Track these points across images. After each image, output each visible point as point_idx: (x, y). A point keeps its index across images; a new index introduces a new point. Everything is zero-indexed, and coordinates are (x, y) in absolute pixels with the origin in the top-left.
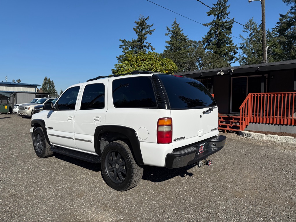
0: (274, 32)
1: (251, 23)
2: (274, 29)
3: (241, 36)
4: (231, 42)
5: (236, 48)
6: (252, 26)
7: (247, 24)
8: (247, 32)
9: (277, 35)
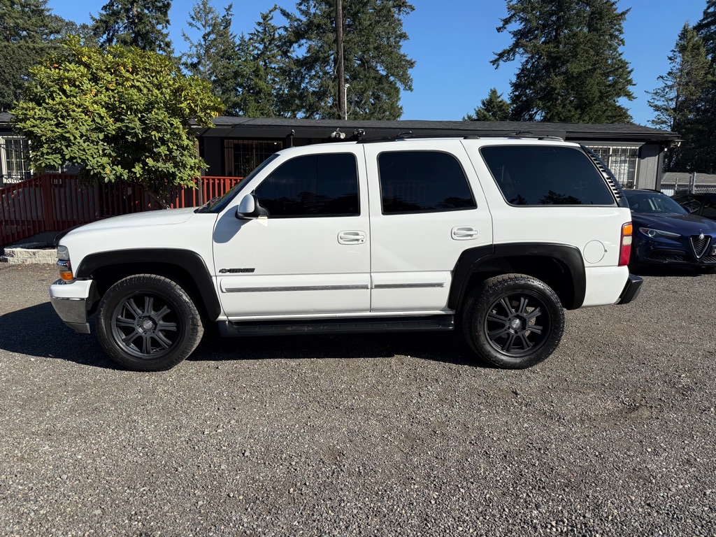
0: (252, 41)
1: (205, 8)
2: (252, 34)
3: (184, 35)
4: (168, 45)
5: (183, 64)
6: (209, 18)
7: (198, 9)
8: (199, 29)
9: (259, 50)
